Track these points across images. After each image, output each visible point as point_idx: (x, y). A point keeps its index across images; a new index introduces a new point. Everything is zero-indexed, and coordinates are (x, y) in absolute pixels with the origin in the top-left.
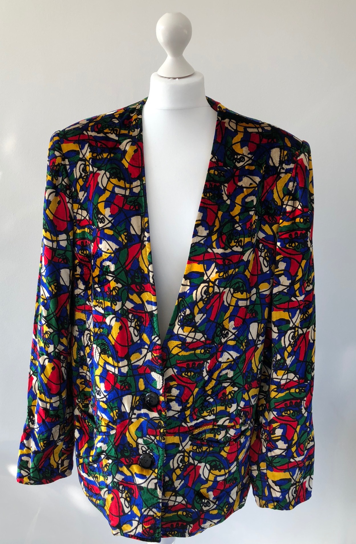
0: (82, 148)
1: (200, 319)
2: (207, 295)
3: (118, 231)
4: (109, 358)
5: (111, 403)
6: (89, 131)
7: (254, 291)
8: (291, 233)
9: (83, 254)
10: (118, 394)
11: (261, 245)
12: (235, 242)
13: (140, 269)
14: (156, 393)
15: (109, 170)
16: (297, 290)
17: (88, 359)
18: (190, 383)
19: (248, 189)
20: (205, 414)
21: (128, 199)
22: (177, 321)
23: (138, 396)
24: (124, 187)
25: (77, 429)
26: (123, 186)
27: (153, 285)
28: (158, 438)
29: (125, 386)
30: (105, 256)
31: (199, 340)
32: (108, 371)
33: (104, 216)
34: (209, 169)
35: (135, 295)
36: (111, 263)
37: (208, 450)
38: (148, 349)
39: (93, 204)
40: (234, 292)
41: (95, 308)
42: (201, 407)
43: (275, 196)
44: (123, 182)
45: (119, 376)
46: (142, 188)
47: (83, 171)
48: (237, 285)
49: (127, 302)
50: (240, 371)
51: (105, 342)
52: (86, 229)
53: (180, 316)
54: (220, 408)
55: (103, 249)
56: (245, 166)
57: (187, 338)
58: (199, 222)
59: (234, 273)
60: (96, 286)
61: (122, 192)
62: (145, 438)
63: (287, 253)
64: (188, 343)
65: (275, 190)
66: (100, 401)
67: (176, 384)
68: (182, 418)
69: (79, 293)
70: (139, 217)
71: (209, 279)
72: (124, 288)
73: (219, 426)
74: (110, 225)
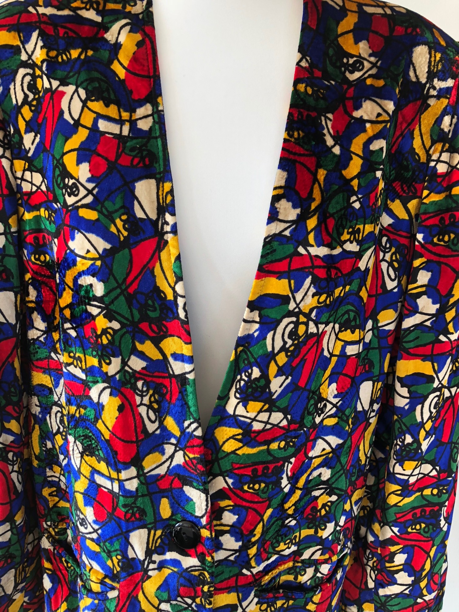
0: (26, 40)
1: (280, 387)
2: (293, 340)
3: (108, 211)
4: (99, 462)
5: (107, 544)
6: (41, 6)
7: (369, 324)
8: (443, 215)
9: (38, 262)
10: (120, 527)
11: (384, 239)
12: (348, 233)
13: (158, 291)
14: (195, 523)
15: (85, 84)
16: (450, 322)
17: (61, 457)
18: (257, 502)
19: (374, 125)
20: (282, 546)
21: (128, 144)
22: (233, 390)
23: (159, 529)
24: (117, 117)
25: (48, 574)
26: (115, 116)
27: (186, 323)
28: (198, 600)
29: (133, 514)
30: (82, 265)
31: (277, 425)
32: (99, 486)
33: (78, 180)
34: (296, 82)
35: (148, 343)
36: (95, 279)
37: (285, 606)
38: (176, 445)
39: (54, 157)
40: (340, 331)
41: (68, 368)
42: (275, 538)
43: (417, 143)
44: (116, 107)
45: (123, 496)
46: (157, 120)
47: (29, 89)
48: (346, 316)
49: (133, 357)
50: (343, 467)
51: (90, 434)
52: (42, 210)
53: (239, 381)
54: (306, 532)
55: (77, 251)
56: (366, 78)
57: (254, 423)
58: (281, 191)
59: (342, 295)
60: (67, 325)
61: (114, 129)
62: (174, 602)
63: (435, 254)
64: (255, 431)
65: (416, 132)
66: (86, 538)
67: (232, 504)
68: (243, 562)
69: (35, 337)
70: (153, 182)
71: (299, 308)
72: (124, 330)
73: (303, 561)
74: (89, 199)
